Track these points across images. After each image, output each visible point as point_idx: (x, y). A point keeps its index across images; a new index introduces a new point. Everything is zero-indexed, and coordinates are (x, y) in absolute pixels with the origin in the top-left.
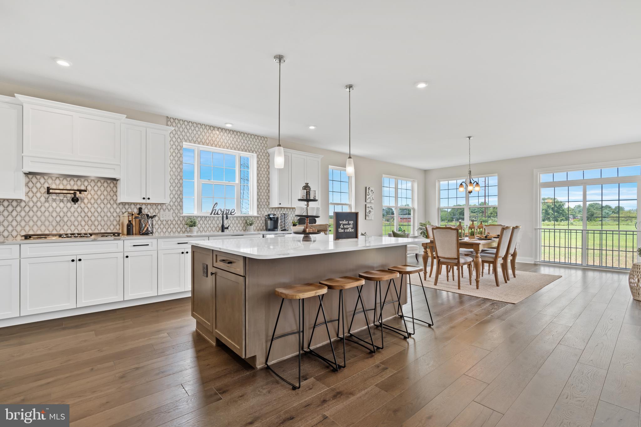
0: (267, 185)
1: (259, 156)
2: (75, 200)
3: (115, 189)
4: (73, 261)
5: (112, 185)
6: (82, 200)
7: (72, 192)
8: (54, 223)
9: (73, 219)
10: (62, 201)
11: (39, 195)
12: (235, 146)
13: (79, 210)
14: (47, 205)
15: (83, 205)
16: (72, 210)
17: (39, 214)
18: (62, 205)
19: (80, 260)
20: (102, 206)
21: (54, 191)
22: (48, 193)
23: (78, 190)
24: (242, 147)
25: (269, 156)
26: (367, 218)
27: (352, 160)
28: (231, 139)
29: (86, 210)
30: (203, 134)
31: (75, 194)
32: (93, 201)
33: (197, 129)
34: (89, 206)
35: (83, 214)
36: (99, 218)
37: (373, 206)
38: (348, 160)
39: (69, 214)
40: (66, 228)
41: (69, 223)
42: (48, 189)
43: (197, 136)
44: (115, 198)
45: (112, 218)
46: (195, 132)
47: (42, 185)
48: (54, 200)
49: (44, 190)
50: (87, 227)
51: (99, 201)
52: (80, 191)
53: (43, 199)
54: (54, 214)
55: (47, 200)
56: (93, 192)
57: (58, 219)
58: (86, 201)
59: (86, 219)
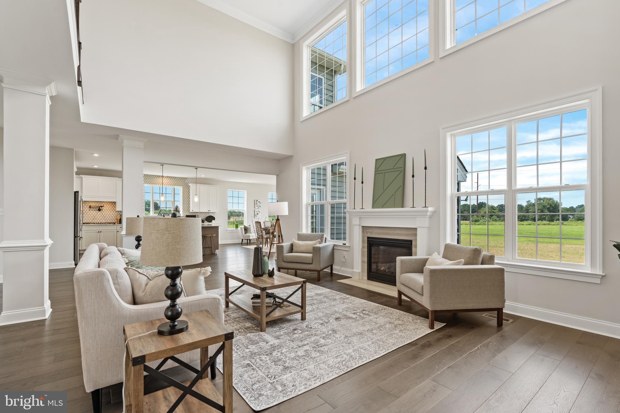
0: (188, 201)
1: (184, 188)
2: (99, 210)
3: (115, 205)
4: (98, 232)
5: (113, 204)
6: (102, 210)
7: (98, 207)
8: (92, 219)
9: (99, 217)
10: (95, 210)
11: (87, 208)
12: (170, 184)
13: (101, 214)
14: (89, 212)
15: (102, 212)
16: (98, 214)
17: (87, 215)
18: (95, 212)
19: (101, 232)
20: (110, 212)
21: (92, 207)
22: (90, 207)
23: (100, 206)
24: (174, 184)
25: (189, 187)
26: (255, 217)
27: (197, 196)
28: (168, 181)
29: (104, 214)
30: (154, 179)
31: (99, 208)
32: (106, 210)
33: (151, 178)
34: (105, 212)
35: (102, 215)
36: (109, 217)
37: (260, 211)
38: (195, 196)
39: (97, 215)
40: (96, 221)
41: (97, 219)
42: (90, 206)
43: (151, 181)
44: (115, 209)
45: (113, 217)
46: (150, 179)
47: (88, 205)
48: (92, 210)
49: (88, 207)
50: (104, 221)
51: (108, 210)
52: (101, 207)
53: (88, 210)
54: (92, 215)
55: (89, 210)
56: (106, 207)
57: (93, 217)
58: (103, 210)
59: (104, 217)
